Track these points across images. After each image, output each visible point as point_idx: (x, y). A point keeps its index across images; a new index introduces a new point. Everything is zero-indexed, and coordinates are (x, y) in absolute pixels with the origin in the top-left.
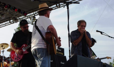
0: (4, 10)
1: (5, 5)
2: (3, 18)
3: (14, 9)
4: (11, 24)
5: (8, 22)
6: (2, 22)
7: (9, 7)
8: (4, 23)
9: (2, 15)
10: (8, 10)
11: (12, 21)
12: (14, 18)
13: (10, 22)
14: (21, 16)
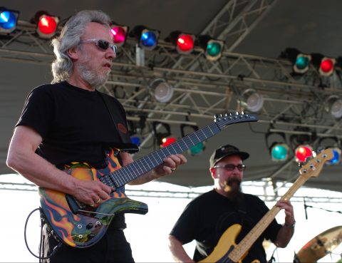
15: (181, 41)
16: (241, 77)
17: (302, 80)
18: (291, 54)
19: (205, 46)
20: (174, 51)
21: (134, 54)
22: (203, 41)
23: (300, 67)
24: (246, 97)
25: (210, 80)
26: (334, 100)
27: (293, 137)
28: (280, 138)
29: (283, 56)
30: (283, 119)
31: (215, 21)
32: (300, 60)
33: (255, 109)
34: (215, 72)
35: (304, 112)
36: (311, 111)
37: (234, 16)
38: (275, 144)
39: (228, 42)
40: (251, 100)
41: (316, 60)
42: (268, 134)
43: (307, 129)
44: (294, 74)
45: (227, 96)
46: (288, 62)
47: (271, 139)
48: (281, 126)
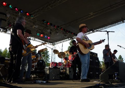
0: (66, 33)
1: (67, 31)
2: (66, 37)
3: (72, 33)
4: (69, 40)
5: (68, 39)
6: (65, 39)
7: (69, 32)
8: (66, 40)
9: (66, 36)
10: (69, 33)
11: (70, 39)
12: (71, 37)
13: (69, 39)
14: (74, 36)
15: (27, 14)
16: (35, 22)
17: (44, 25)
18: (44, 21)
19: (31, 16)
20: (26, 15)
21: (19, 13)
22: (30, 15)
23: (45, 23)
24: (35, 25)
25: (30, 21)
26: (48, 29)
27: (41, 32)
28: (39, 32)
29: (42, 21)
30: (40, 30)
31: (33, 12)
32: (45, 22)
33: (36, 27)
34: (31, 20)
35: (43, 29)
36: (44, 30)
37: (37, 12)
38: (38, 33)
39: (35, 16)
40: (36, 26)
41: (47, 22)
42: (37, 31)
43: (43, 32)
44: (43, 24)
45: (32, 24)
46: (43, 22)
47: (37, 32)
48: (39, 31)
